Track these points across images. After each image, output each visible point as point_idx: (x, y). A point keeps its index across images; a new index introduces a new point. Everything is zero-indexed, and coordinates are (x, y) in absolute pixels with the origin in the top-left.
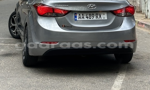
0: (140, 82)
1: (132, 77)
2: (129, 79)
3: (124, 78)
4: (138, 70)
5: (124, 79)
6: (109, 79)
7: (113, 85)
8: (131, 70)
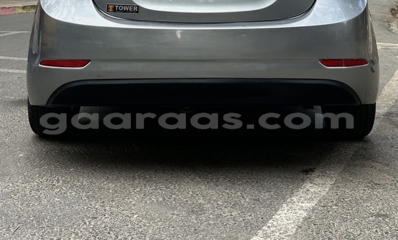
0: (378, 215)
1: (356, 190)
2: (341, 199)
3: (324, 193)
4: (388, 165)
5: (320, 201)
6: (265, 195)
7: (264, 223)
8: (363, 166)
